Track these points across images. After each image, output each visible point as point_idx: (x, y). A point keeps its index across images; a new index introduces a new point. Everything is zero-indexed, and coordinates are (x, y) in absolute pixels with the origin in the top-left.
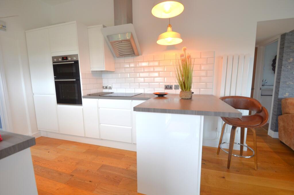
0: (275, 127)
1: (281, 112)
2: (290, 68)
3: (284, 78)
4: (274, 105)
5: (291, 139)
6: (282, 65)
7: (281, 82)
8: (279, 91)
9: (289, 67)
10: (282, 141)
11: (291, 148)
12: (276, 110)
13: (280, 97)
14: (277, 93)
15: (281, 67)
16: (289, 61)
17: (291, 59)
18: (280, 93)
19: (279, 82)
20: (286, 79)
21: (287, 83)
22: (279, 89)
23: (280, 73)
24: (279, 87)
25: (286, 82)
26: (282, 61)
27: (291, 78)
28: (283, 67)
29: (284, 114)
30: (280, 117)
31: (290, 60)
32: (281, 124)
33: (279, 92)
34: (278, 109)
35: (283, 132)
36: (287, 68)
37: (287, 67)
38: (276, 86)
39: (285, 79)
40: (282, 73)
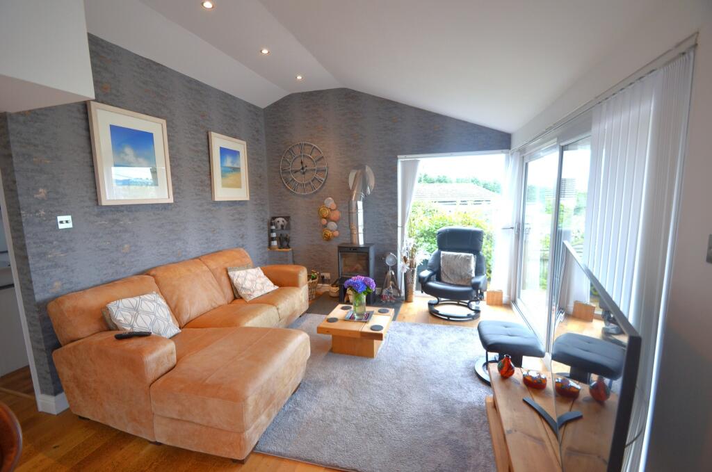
0: (53, 383)
1: (54, 336)
2: (45, 216)
3: (34, 243)
4: (30, 324)
5: (102, 404)
6: (21, 207)
7: (30, 257)
8: (31, 282)
9: (42, 212)
10: (81, 415)
11: (109, 427)
12: (41, 336)
13: (39, 297)
14: (28, 288)
15: (20, 214)
16: (35, 196)
17: (41, 190)
18: (37, 288)
19: (26, 258)
20: (44, 246)
21: (49, 256)
22: (31, 277)
23: (21, 230)
24: (29, 272)
25: (45, 254)
26: (17, 195)
27: (55, 243)
28: (22, 212)
29: (65, 345)
30: (58, 355)
31: (38, 193)
32: (65, 373)
33: (32, 286)
34: (44, 331)
35: (77, 392)
36: (37, 214)
37: (37, 211)
38: (19, 269)
39: (41, 246)
40: (27, 230)
